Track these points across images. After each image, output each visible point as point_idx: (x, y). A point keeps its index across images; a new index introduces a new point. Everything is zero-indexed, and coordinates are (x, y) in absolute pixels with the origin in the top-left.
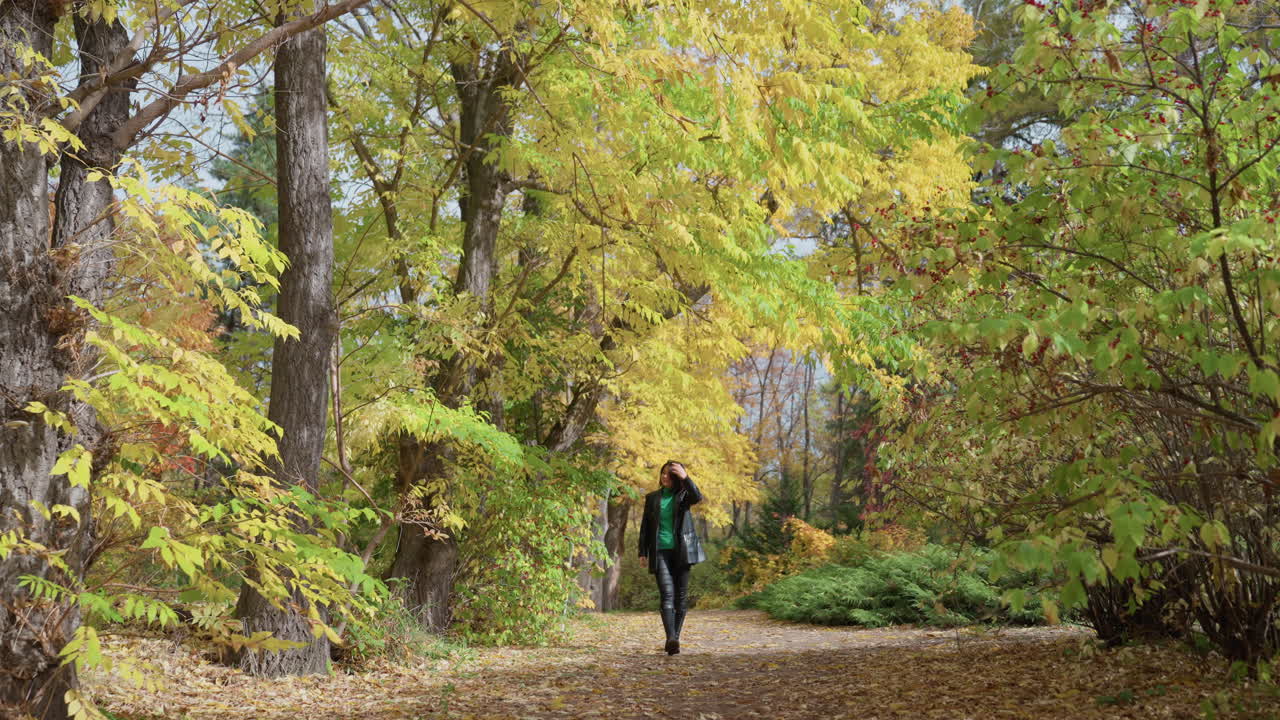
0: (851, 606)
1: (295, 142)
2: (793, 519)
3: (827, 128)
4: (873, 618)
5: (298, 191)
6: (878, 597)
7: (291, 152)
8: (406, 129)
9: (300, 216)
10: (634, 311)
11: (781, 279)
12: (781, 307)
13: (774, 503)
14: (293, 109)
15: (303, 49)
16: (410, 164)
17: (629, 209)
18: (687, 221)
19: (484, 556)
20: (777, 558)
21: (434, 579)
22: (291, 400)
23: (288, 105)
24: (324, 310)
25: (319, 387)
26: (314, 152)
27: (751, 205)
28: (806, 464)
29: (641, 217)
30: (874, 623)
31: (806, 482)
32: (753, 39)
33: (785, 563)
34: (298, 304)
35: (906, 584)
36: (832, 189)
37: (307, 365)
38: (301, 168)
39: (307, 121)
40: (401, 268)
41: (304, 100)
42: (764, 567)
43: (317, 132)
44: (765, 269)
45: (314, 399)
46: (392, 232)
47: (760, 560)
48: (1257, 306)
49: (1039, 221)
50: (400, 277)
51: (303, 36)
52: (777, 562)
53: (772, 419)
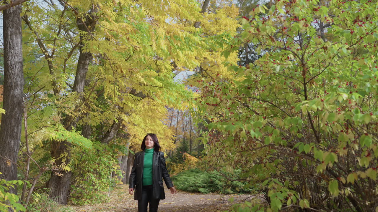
0: (199, 187)
1: (10, 44)
2: (186, 154)
3: (191, 44)
4: (205, 191)
5: (11, 61)
6: (207, 184)
7: (8, 48)
8: (55, 38)
9: (11, 69)
10: (125, 103)
11: (177, 90)
12: (177, 99)
13: (180, 148)
14: (9, 33)
15: (13, 13)
16: (57, 50)
17: (123, 71)
18: (142, 75)
19: (82, 175)
20: (181, 165)
21: (63, 184)
22: (7, 131)
23: (7, 31)
24: (20, 101)
25: (18, 127)
26: (17, 48)
27: (168, 66)
28: (190, 136)
29: (127, 74)
30: (205, 192)
31: (191, 142)
32: (163, 17)
33: (183, 166)
34: (10, 99)
35: (216, 180)
36: (189, 66)
37: (13, 120)
38: (12, 53)
39: (14, 37)
40: (54, 84)
41: (13, 30)
42: (177, 167)
43: (18, 41)
44: (171, 87)
45: (16, 130)
46: (51, 72)
47: (176, 165)
48: (318, 119)
49: (249, 88)
50: (53, 86)
51: (13, 9)
52: (181, 166)
53: (181, 122)
